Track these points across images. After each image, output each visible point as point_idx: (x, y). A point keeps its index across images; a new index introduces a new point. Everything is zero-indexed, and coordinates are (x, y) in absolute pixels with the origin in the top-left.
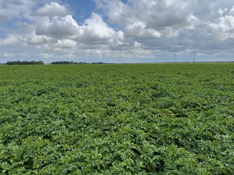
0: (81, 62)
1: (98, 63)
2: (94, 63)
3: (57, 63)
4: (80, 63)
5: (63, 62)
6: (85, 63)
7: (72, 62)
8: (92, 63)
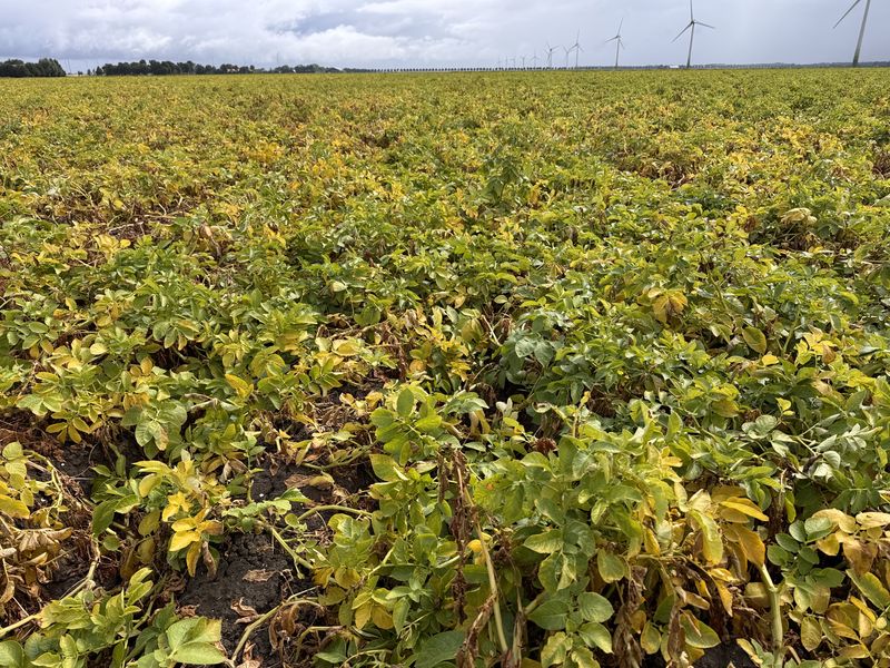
0: (229, 66)
1: (301, 70)
2: (285, 70)
3: (123, 70)
4: (225, 70)
5: (148, 63)
6: (244, 70)
7: (189, 62)
8: (276, 71)
